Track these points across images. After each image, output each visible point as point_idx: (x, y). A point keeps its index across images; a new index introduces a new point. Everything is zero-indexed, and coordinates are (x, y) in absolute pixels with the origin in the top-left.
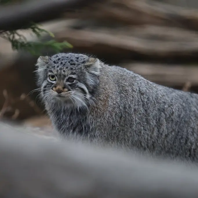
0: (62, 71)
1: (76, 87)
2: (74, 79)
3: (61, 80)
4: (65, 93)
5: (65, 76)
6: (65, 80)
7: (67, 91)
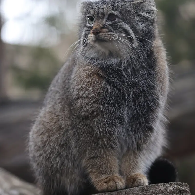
0: (101, 9)
1: (119, 28)
2: (117, 16)
3: (99, 20)
4: (104, 34)
5: (104, 15)
6: (105, 20)
7: (106, 32)
